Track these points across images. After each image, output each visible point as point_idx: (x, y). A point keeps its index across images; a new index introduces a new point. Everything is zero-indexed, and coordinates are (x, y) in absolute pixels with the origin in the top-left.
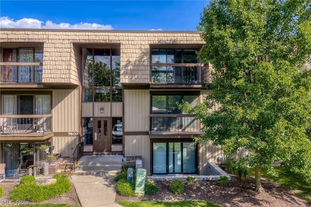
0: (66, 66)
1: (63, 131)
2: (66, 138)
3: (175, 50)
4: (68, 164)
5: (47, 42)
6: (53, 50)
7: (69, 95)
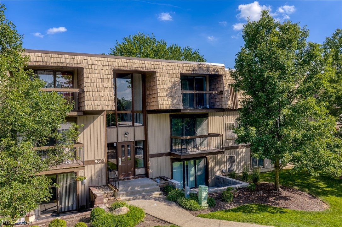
0: (108, 93)
1: (89, 159)
2: (93, 166)
3: (188, 77)
4: (109, 192)
5: (87, 67)
6: (94, 76)
7: (95, 121)
